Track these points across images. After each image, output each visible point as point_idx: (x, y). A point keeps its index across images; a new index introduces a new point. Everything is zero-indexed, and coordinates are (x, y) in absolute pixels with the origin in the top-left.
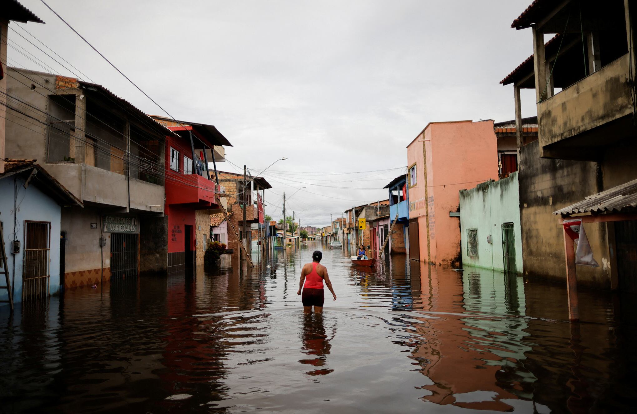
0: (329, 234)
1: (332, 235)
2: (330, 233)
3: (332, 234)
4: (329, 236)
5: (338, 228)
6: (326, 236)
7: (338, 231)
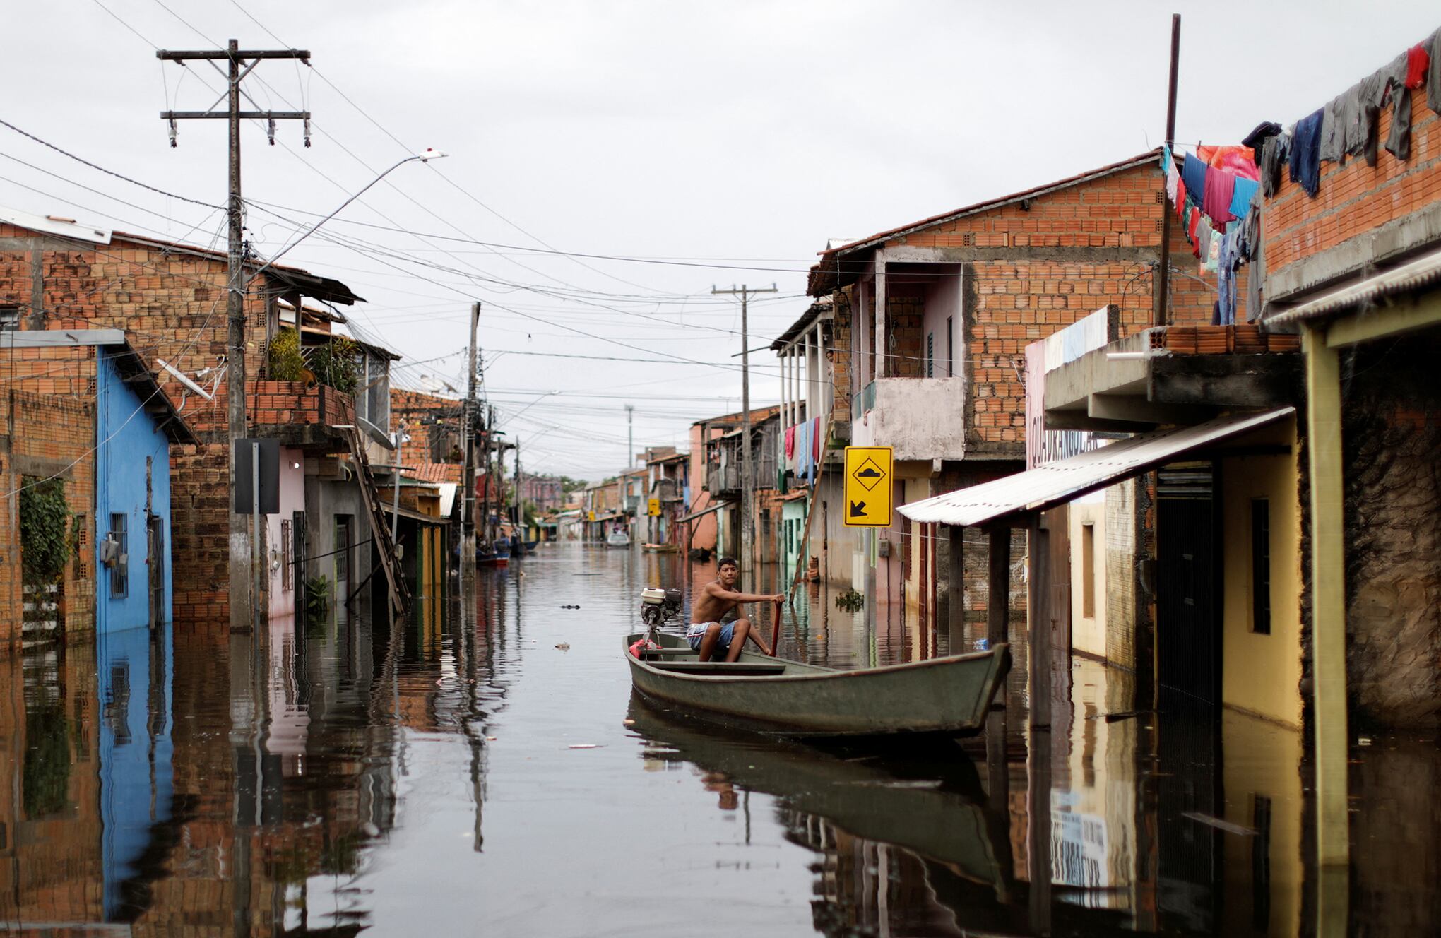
0: (611, 516)
1: (619, 520)
2: (614, 512)
3: (619, 514)
4: (610, 520)
5: (638, 498)
6: (602, 522)
7: (639, 508)
